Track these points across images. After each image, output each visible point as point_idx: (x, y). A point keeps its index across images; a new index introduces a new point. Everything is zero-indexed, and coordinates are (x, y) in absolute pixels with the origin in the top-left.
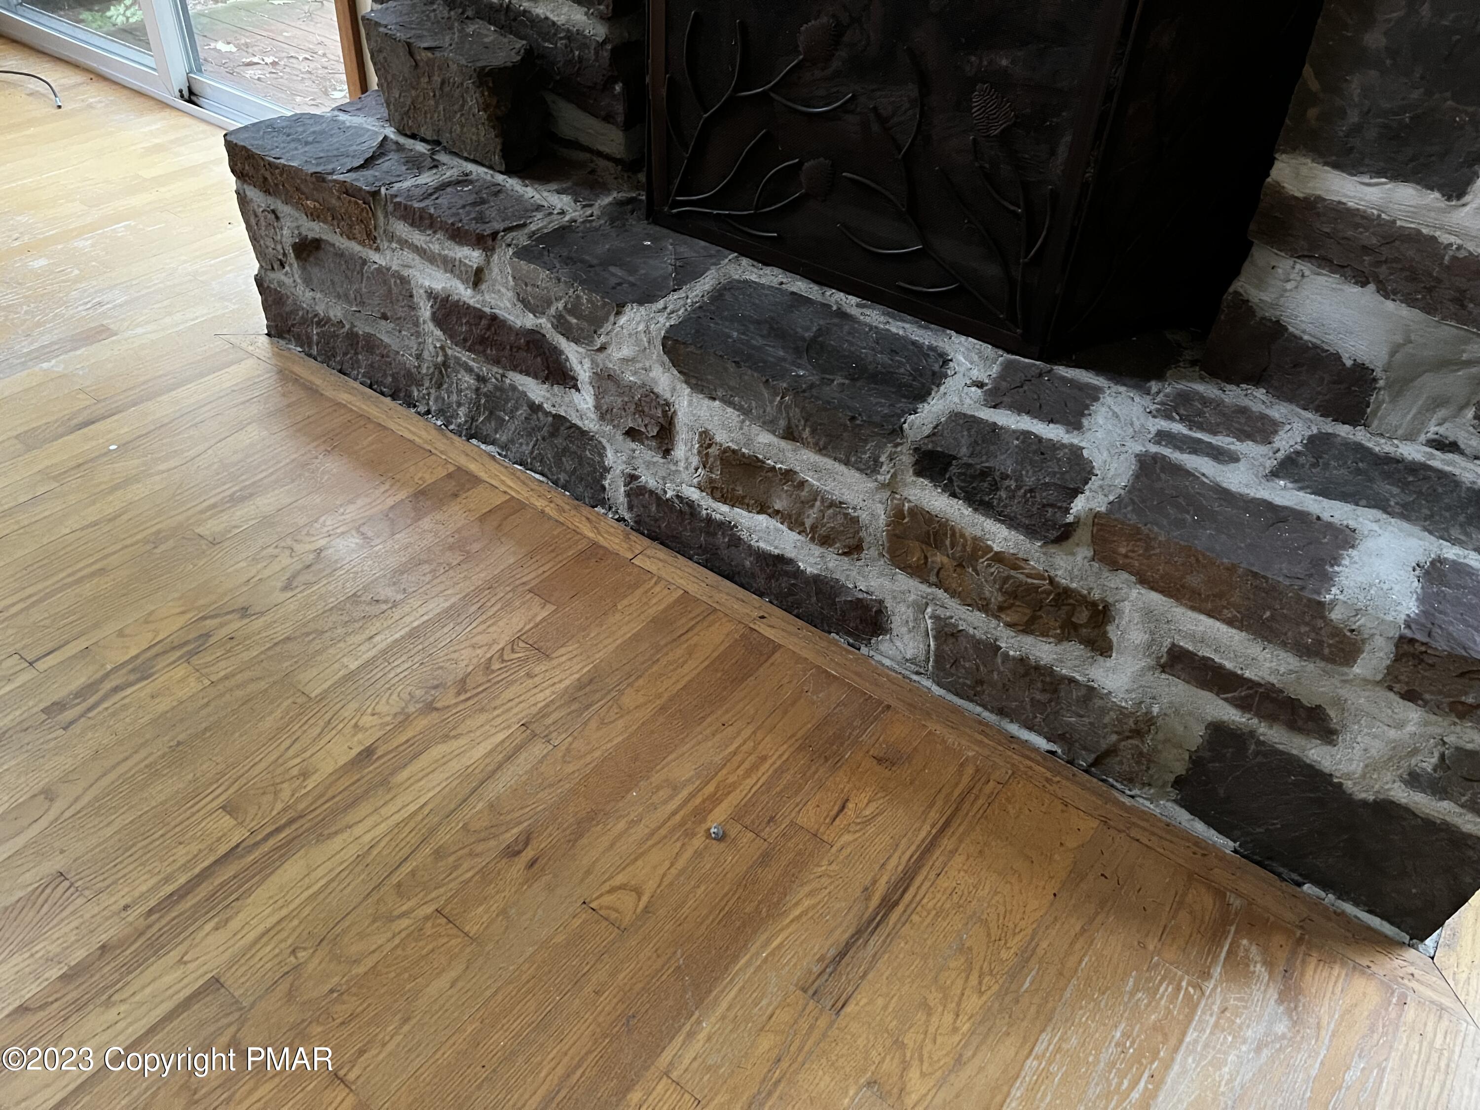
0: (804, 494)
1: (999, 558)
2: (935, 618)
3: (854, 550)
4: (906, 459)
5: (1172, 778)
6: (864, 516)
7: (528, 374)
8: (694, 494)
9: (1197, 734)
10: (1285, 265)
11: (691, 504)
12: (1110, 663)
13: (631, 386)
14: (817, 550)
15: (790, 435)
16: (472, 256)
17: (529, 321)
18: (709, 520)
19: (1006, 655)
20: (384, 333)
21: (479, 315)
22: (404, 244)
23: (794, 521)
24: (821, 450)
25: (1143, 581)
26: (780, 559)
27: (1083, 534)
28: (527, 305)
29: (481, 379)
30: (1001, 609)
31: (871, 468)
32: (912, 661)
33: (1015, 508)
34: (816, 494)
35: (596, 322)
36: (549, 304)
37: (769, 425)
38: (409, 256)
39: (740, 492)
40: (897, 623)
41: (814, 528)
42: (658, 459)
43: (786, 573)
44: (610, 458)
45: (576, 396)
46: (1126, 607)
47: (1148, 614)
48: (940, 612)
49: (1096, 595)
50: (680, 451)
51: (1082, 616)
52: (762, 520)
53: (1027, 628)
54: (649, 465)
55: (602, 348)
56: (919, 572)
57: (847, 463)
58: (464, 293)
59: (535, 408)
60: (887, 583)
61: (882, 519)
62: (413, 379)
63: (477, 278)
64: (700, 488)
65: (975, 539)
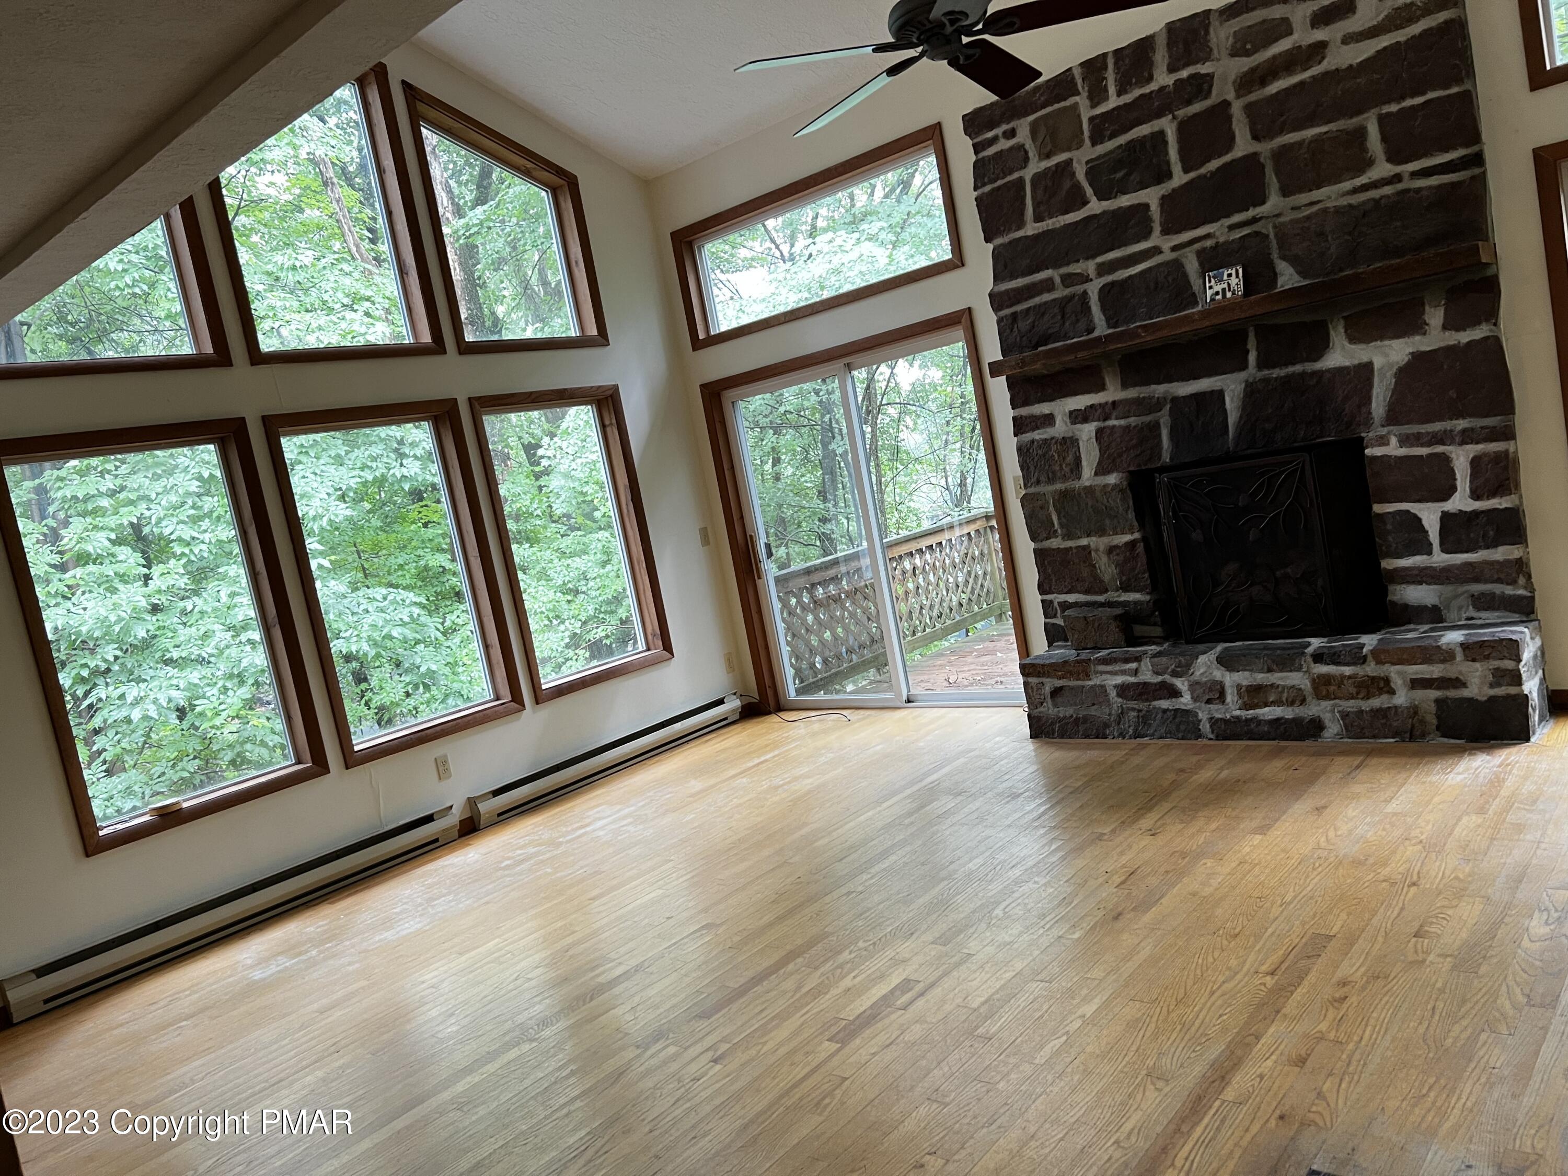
0: (1280, 689)
1: (1350, 677)
2: (1339, 712)
3: (1303, 701)
4: (1310, 659)
5: (1434, 727)
6: (1303, 687)
7: (1161, 699)
8: (1238, 713)
9: (1433, 708)
10: (1398, 587)
11: (1238, 717)
12: (1397, 696)
13: (1206, 683)
14: (1290, 709)
15: (1270, 670)
16: (1134, 665)
17: (1160, 679)
18: (1247, 720)
19: (1366, 712)
20: (1093, 711)
21: (1138, 684)
22: (1102, 673)
23: (1278, 703)
24: (1281, 671)
25: (1394, 664)
26: (1278, 720)
27: (1370, 658)
28: (1157, 673)
29: (1139, 711)
30: (1358, 693)
31: (1299, 669)
32: (1338, 734)
33: (1348, 659)
34: (1284, 687)
35: (1188, 666)
36: (1168, 668)
37: (1261, 671)
38: (1104, 676)
39: (1256, 701)
40: (1327, 723)
41: (1287, 700)
42: (1220, 706)
43: (1282, 724)
44: (1200, 715)
45: (1182, 700)
46: (1392, 674)
47: (1399, 673)
48: (1340, 709)
49: (1382, 675)
50: (1229, 699)
51: (1382, 684)
52: (1267, 709)
53: (1367, 697)
54: (1217, 710)
55: (1193, 674)
56: (1327, 697)
57: (1291, 671)
58: (1132, 679)
59: (1165, 711)
60: (1319, 708)
61: (1309, 684)
62: (1106, 725)
63: (1136, 672)
64: (1240, 709)
65: (1340, 675)
